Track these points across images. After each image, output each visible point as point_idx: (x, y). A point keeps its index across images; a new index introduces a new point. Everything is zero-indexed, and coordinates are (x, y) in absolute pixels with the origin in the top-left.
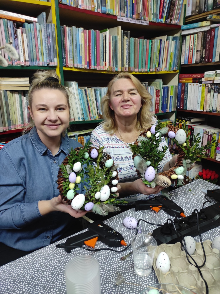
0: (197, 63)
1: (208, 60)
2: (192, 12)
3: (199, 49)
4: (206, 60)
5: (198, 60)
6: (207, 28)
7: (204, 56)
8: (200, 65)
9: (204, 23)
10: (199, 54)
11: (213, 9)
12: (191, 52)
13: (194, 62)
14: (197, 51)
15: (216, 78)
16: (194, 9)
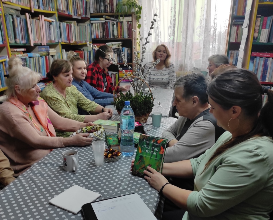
0: (101, 38)
1: (107, 37)
2: (93, 11)
3: (101, 31)
4: (106, 37)
5: (102, 37)
6: (104, 22)
7: (104, 35)
8: (103, 39)
9: (102, 19)
10: (102, 34)
11: (104, 12)
12: (97, 32)
13: (100, 37)
14: (100, 32)
15: (113, 46)
16: (94, 10)
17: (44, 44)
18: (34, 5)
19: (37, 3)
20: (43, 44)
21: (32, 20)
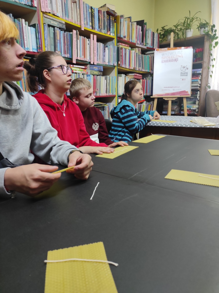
17: (94, 63)
18: (86, 24)
19: (91, 23)
20: (92, 63)
21: (79, 36)
